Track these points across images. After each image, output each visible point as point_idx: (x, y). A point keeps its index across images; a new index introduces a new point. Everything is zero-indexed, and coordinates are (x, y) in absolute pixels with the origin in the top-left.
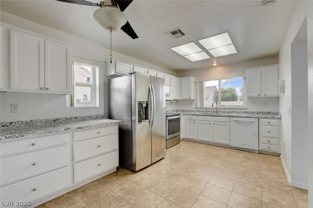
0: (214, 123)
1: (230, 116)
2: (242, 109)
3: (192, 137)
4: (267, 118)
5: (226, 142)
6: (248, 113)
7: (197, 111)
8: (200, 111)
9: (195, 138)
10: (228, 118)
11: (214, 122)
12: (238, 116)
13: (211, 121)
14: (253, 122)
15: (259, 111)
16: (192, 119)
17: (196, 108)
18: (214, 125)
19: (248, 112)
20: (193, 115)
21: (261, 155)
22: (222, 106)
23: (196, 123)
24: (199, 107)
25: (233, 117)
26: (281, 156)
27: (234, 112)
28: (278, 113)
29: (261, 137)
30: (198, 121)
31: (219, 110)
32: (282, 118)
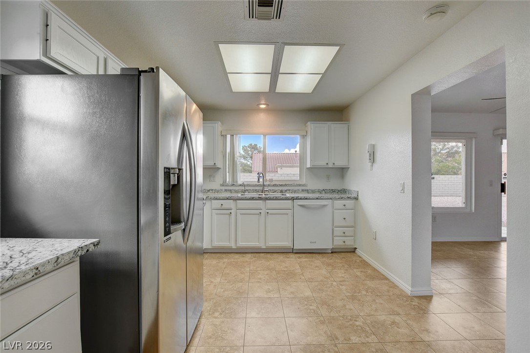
0: (268, 213)
1: (293, 199)
2: (300, 185)
3: (225, 244)
4: (342, 198)
5: (286, 243)
6: (307, 191)
7: (226, 190)
8: (230, 191)
9: (230, 245)
10: (290, 201)
11: (268, 211)
12: (305, 197)
13: (261, 210)
14: (324, 206)
15: (322, 189)
16: (224, 207)
17: (222, 185)
18: (268, 215)
19: (307, 190)
20: (227, 199)
21: (335, 255)
22: (268, 181)
23: (233, 215)
24: (230, 183)
25: (297, 199)
26: (358, 251)
27: (289, 190)
28: (344, 191)
29: (335, 227)
30: (237, 210)
31: (267, 187)
32: (359, 198)
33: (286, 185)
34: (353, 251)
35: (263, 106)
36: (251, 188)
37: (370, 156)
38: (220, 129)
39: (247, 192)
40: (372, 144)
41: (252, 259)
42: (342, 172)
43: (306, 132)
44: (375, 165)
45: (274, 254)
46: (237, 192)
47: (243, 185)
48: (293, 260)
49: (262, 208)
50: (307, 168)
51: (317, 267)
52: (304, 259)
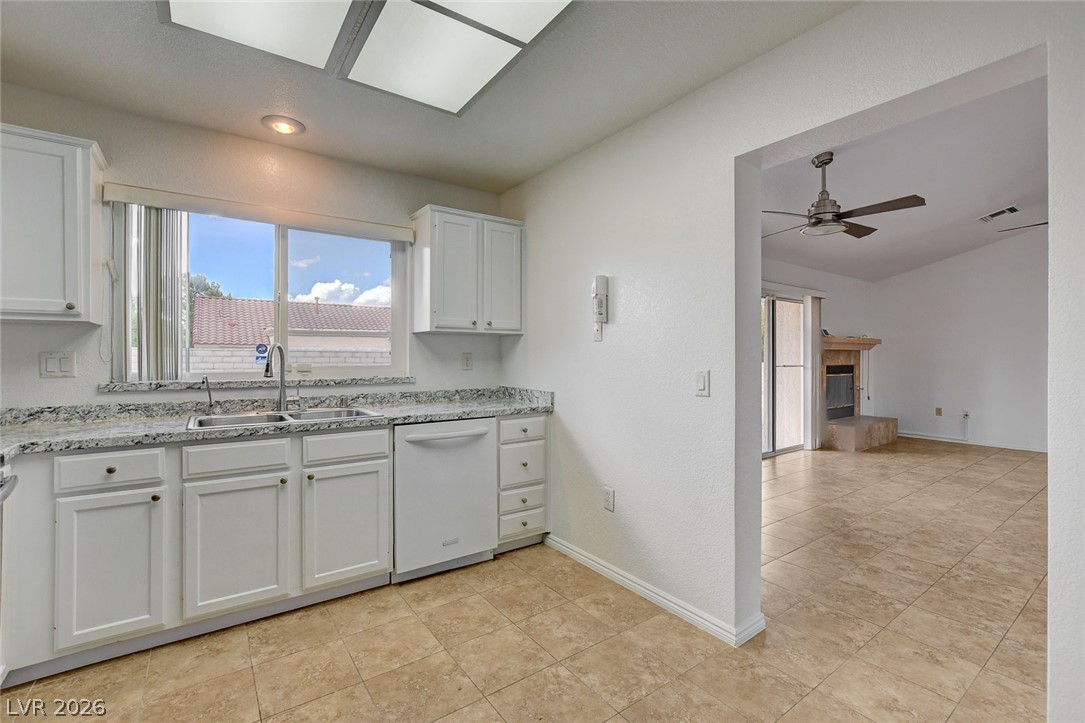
0: (310, 478)
1: (393, 424)
2: (394, 382)
4: (519, 412)
6: (416, 397)
7: (124, 410)
8: (147, 410)
10: (385, 432)
11: (309, 471)
12: (427, 416)
13: (287, 469)
14: (479, 437)
15: (452, 389)
16: (119, 477)
17: (108, 390)
18: (310, 484)
19: (416, 395)
20: (139, 444)
21: (503, 563)
22: (294, 372)
23: (166, 504)
24: (145, 381)
25: (406, 422)
26: (551, 540)
27: (365, 397)
28: (506, 394)
29: (504, 490)
30: (184, 481)
31: (294, 392)
32: (557, 408)
33: (354, 383)
34: (542, 540)
35: (284, 128)
36: (235, 396)
37: (600, 306)
38: (97, 177)
39: (218, 409)
40: (604, 276)
41: (256, 653)
42: (500, 345)
43: (415, 233)
44: (608, 329)
45: (331, 608)
46: (173, 411)
47: (204, 386)
48: (402, 613)
49: (288, 465)
50: (416, 334)
51: (483, 621)
52: (434, 600)
